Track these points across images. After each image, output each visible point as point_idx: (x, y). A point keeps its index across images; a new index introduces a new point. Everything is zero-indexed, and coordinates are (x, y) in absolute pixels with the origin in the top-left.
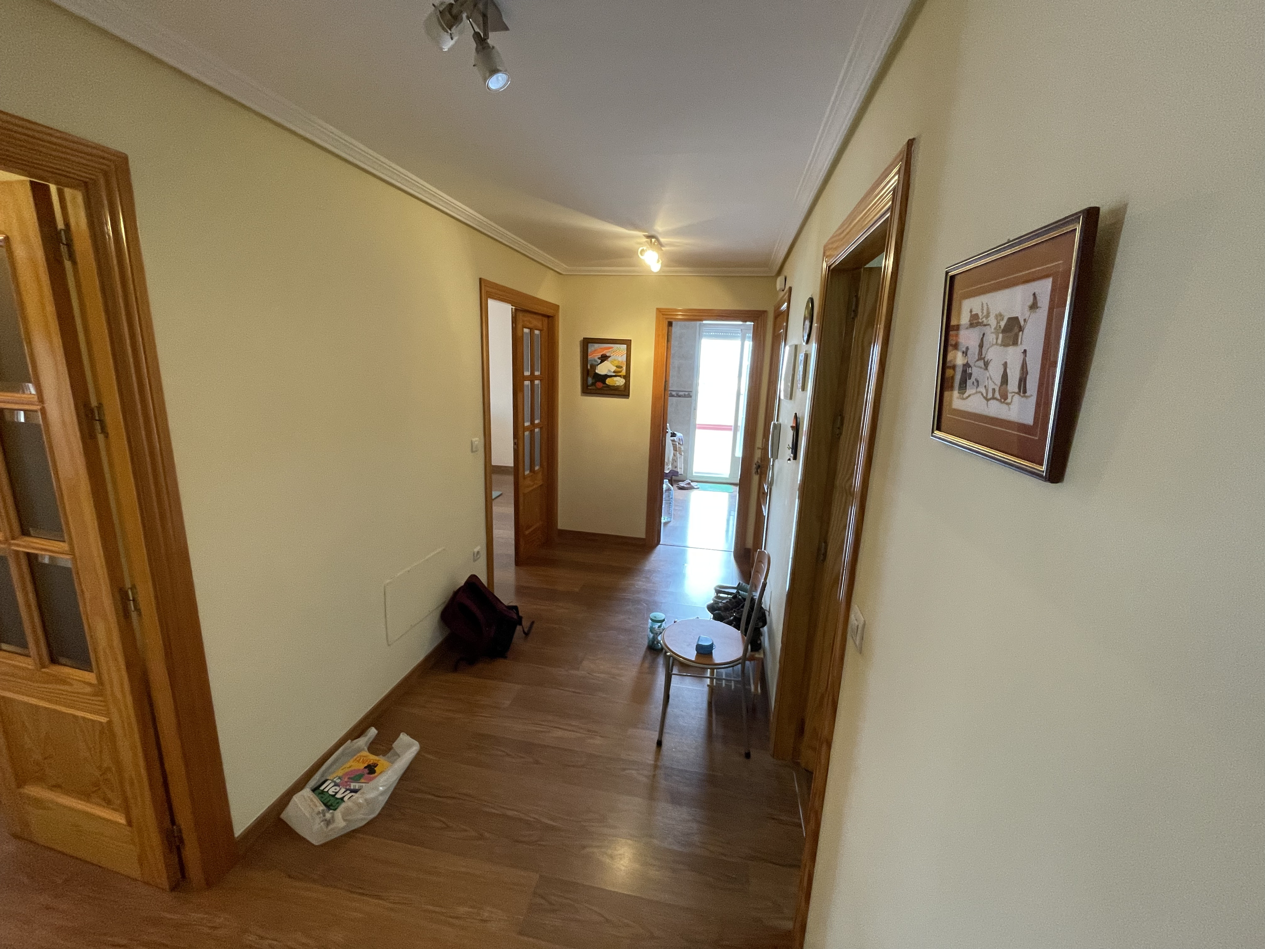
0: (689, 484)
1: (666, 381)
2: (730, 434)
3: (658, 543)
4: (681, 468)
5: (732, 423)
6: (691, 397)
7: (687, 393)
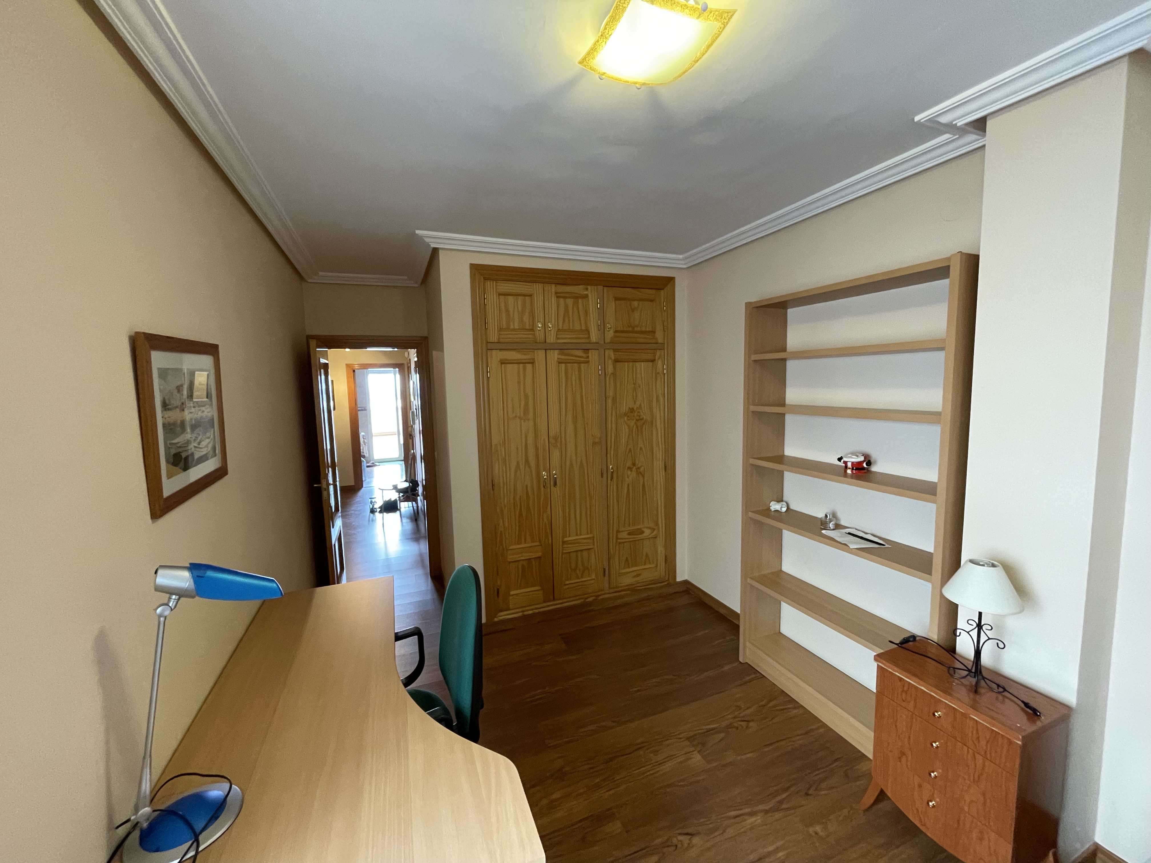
0: (373, 463)
1: (355, 400)
2: (397, 436)
3: (362, 487)
4: (366, 453)
5: (396, 430)
6: (366, 410)
7: (363, 408)
